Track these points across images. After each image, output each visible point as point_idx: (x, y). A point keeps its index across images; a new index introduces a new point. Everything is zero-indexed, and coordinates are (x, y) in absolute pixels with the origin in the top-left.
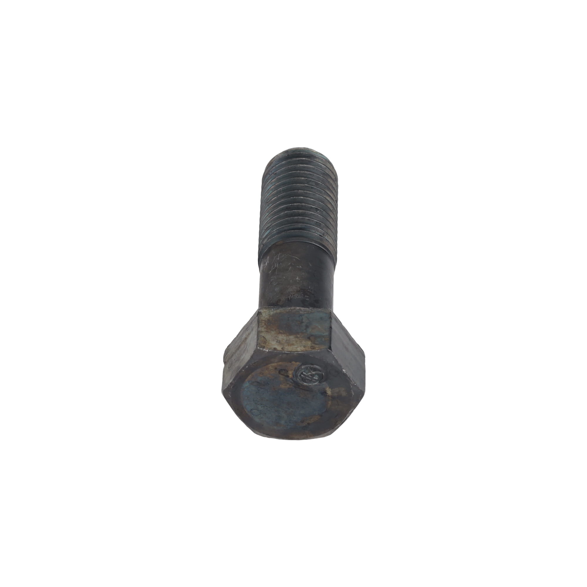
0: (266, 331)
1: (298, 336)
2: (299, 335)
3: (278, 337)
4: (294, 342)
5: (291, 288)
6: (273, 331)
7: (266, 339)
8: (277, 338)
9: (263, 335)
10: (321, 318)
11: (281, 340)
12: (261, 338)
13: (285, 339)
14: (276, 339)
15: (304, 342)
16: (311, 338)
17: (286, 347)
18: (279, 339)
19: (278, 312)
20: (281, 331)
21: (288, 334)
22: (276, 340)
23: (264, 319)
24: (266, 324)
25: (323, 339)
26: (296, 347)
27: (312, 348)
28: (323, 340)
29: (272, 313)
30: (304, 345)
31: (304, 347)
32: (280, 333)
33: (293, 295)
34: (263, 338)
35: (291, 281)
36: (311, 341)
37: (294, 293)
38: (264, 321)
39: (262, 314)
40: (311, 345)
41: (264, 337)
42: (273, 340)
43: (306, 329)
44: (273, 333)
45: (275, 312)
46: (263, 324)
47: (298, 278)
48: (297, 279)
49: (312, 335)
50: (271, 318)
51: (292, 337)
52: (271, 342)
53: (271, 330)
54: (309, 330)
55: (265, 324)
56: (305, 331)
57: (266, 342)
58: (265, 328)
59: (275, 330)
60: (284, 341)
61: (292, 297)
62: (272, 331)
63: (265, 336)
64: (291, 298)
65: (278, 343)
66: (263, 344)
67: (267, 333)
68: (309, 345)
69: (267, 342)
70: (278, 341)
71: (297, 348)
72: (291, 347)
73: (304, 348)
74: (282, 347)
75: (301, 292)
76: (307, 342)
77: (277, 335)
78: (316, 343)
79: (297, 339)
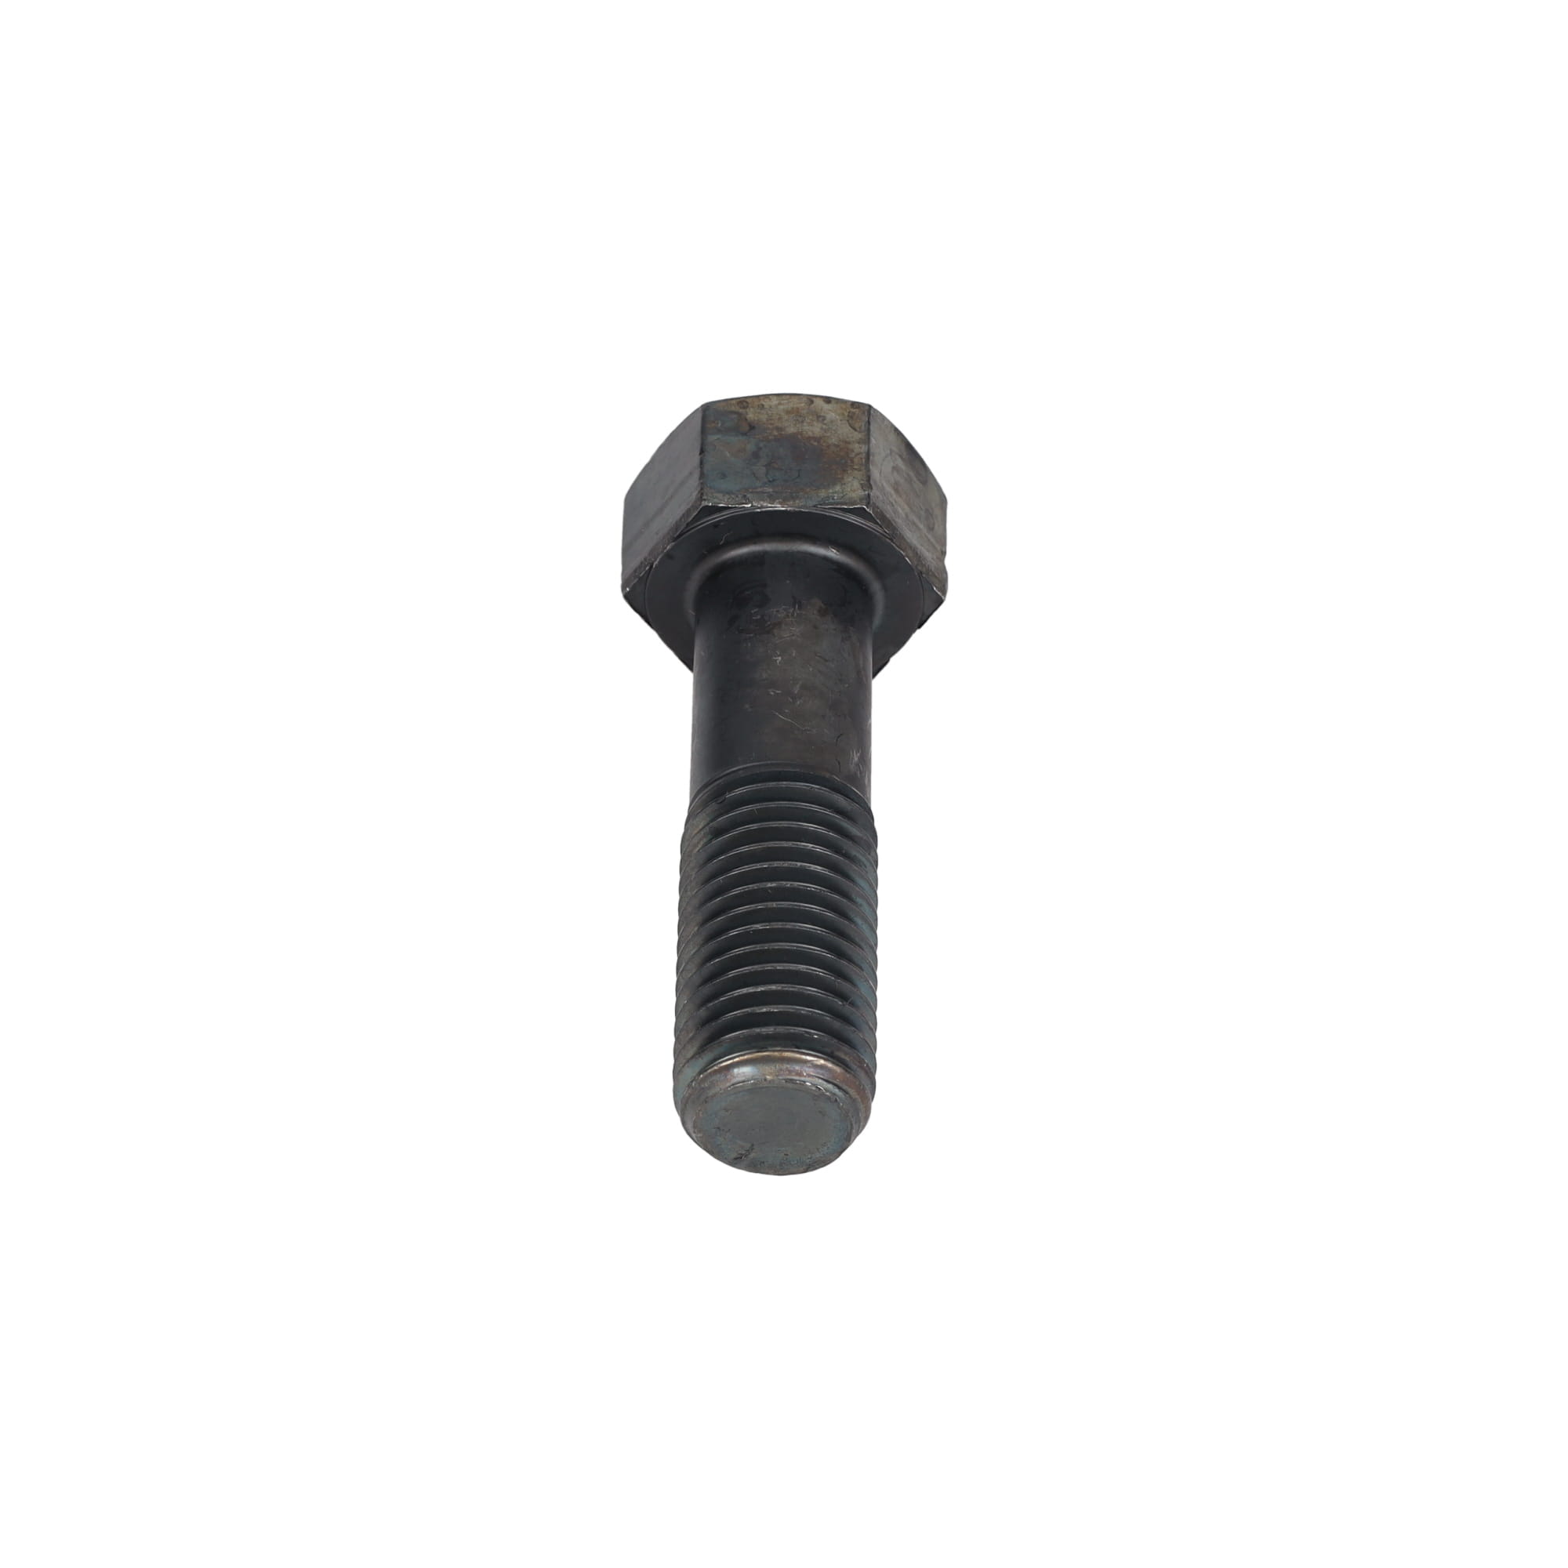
0: (849, 443)
1: (776, 433)
2: (775, 436)
3: (822, 428)
4: (786, 417)
5: (793, 635)
6: (835, 445)
7: (849, 424)
8: (824, 426)
9: (856, 433)
10: (724, 476)
11: (815, 423)
12: (860, 428)
13: (805, 424)
14: (825, 424)
15: (764, 418)
16: (747, 428)
17: (803, 405)
18: (820, 425)
19: (823, 490)
20: (816, 444)
21: (799, 436)
22: (825, 422)
23: (856, 472)
24: (849, 461)
25: (720, 425)
26: (781, 407)
27: (745, 404)
28: (720, 422)
29: (838, 488)
30: (762, 411)
31: (763, 405)
32: (818, 439)
33: (790, 615)
34: (857, 426)
35: (794, 655)
36: (746, 420)
37: (787, 619)
38: (856, 467)
39: (859, 486)
40: (748, 410)
41: (855, 430)
42: (832, 422)
43: (760, 449)
44: (834, 440)
45: (831, 491)
46: (856, 460)
47: (778, 662)
48: (780, 658)
49: (744, 434)
50: (839, 476)
51: (791, 430)
52: (837, 417)
53: (837, 446)
54: (751, 447)
55: (852, 462)
56: (761, 445)
57: (848, 416)
58: (853, 451)
59: (828, 446)
60: (809, 421)
61: (791, 611)
62: (836, 443)
63: (852, 430)
64: (795, 608)
65: (822, 414)
66: (854, 413)
67: (847, 440)
68: (752, 410)
69: (847, 418)
70: (821, 419)
71: (780, 404)
72: (791, 405)
73: (764, 403)
74: (813, 406)
75: (769, 625)
76: (756, 418)
77: (826, 435)
78: (735, 416)
79: (780, 425)
